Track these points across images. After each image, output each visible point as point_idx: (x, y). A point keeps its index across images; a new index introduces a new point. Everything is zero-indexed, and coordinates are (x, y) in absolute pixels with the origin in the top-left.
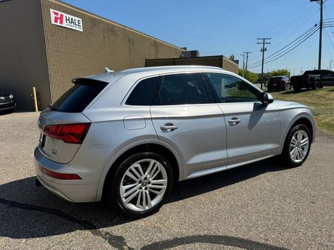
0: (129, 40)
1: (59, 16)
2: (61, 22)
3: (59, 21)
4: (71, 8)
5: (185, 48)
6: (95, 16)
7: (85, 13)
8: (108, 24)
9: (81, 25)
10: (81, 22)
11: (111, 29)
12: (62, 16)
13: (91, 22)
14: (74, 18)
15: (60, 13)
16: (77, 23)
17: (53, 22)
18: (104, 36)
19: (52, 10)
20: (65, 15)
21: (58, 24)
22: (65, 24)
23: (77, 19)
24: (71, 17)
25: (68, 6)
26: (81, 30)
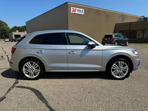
0: (107, 15)
1: (74, 10)
2: (75, 12)
3: (74, 11)
4: (79, 5)
5: (144, 16)
6: (90, 7)
7: (85, 6)
8: (96, 10)
9: (83, 12)
10: (83, 11)
11: (98, 12)
12: (75, 9)
13: (88, 10)
14: (80, 9)
15: (75, 8)
16: (82, 11)
17: (72, 12)
18: (94, 15)
19: (71, 8)
20: (77, 8)
21: (74, 12)
22: (76, 12)
23: (82, 9)
24: (79, 9)
25: (78, 5)
26: (83, 14)
